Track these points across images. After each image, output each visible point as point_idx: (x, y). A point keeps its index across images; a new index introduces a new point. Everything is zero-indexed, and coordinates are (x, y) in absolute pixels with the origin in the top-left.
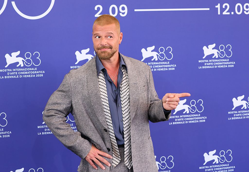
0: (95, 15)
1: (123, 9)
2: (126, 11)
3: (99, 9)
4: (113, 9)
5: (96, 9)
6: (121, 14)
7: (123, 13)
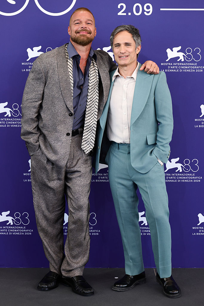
0: (118, 14)
1: (148, 7)
2: (151, 10)
3: (122, 7)
4: (138, 8)
5: (119, 7)
6: (145, 13)
7: (148, 12)
